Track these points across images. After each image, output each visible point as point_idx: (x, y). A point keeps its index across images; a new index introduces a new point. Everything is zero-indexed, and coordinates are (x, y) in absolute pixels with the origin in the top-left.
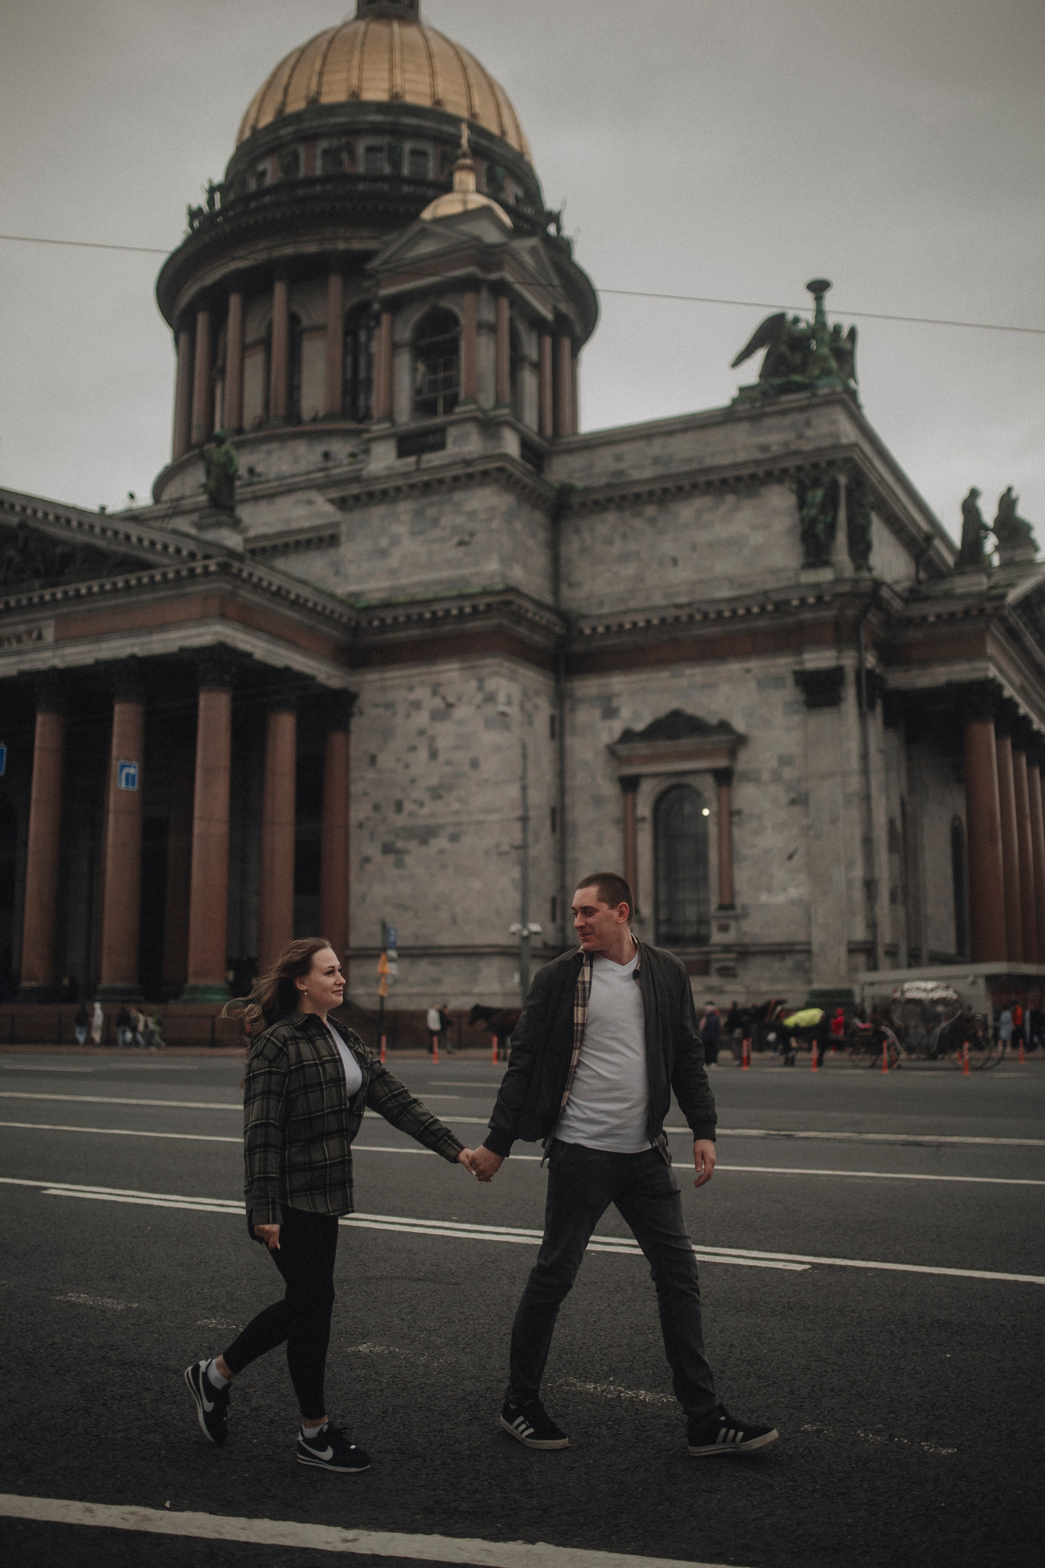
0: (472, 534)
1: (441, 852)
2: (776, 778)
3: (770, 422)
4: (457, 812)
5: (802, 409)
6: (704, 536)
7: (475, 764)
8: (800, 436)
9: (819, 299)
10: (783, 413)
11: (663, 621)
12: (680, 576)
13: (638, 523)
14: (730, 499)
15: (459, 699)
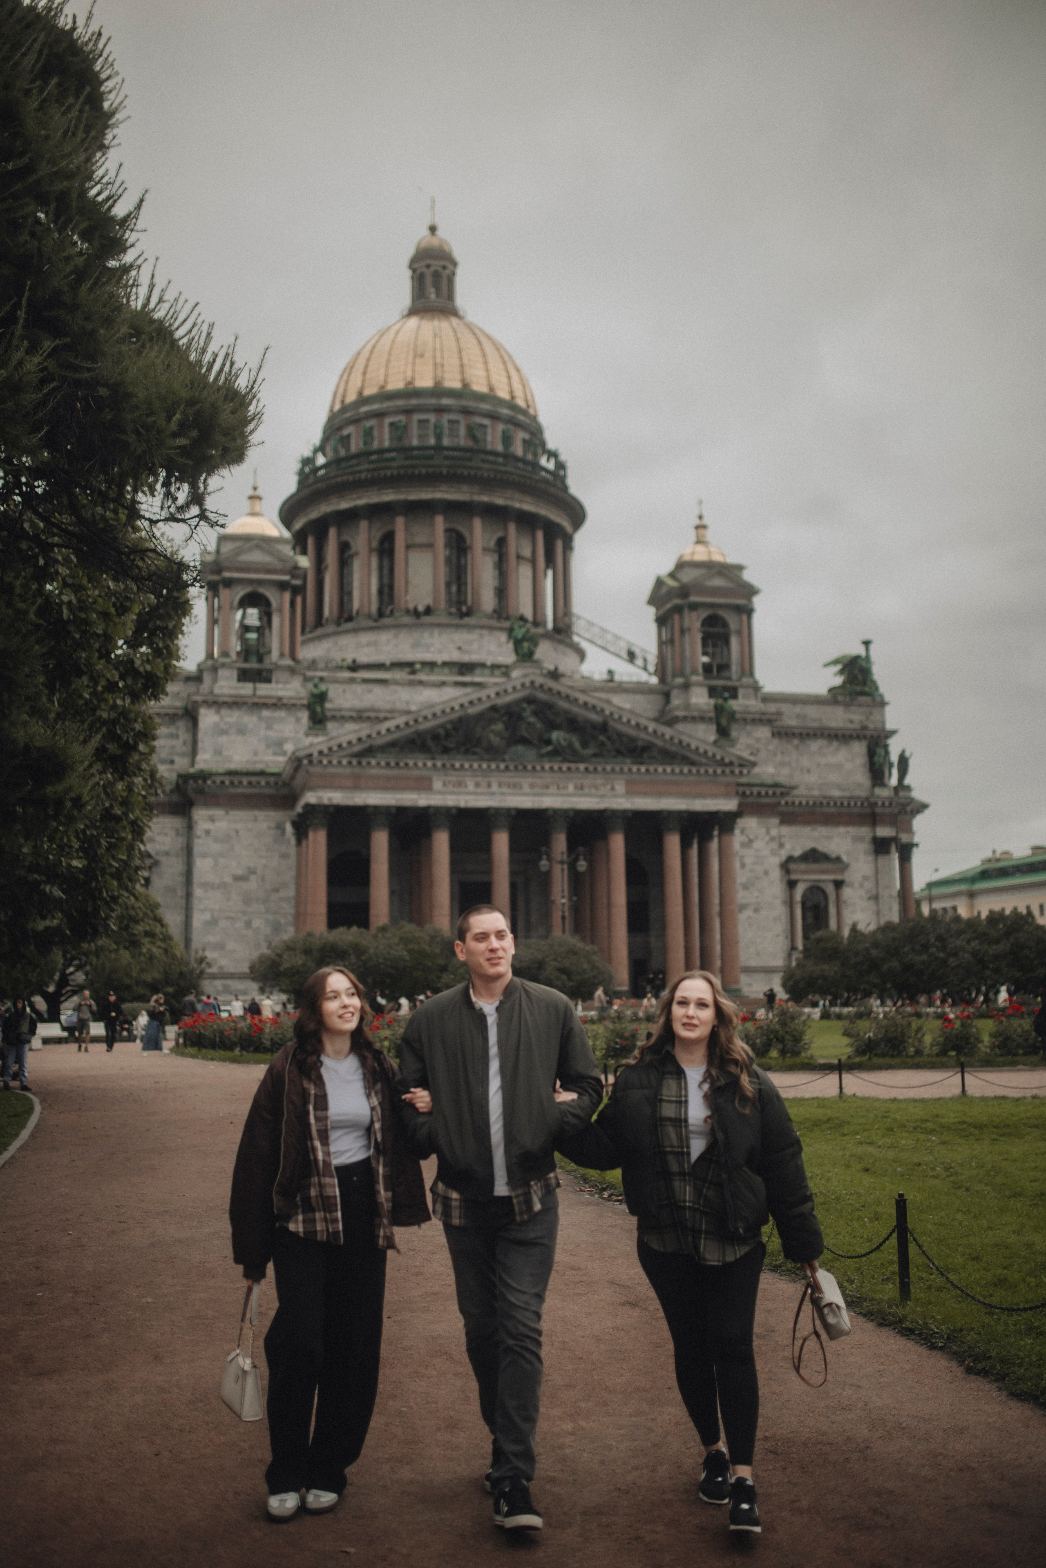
0: (758, 750)
1: (749, 918)
2: (861, 886)
3: (853, 708)
4: (757, 897)
5: (868, 706)
6: (823, 761)
7: (766, 873)
8: (867, 718)
9: (867, 650)
10: (860, 705)
11: (814, 803)
12: (812, 779)
13: (790, 747)
14: (835, 744)
15: (756, 837)
